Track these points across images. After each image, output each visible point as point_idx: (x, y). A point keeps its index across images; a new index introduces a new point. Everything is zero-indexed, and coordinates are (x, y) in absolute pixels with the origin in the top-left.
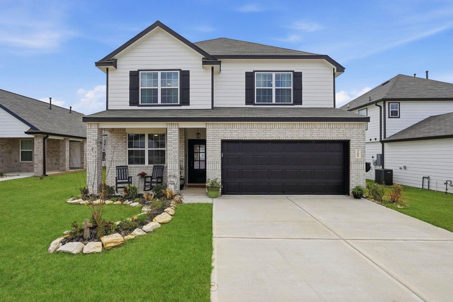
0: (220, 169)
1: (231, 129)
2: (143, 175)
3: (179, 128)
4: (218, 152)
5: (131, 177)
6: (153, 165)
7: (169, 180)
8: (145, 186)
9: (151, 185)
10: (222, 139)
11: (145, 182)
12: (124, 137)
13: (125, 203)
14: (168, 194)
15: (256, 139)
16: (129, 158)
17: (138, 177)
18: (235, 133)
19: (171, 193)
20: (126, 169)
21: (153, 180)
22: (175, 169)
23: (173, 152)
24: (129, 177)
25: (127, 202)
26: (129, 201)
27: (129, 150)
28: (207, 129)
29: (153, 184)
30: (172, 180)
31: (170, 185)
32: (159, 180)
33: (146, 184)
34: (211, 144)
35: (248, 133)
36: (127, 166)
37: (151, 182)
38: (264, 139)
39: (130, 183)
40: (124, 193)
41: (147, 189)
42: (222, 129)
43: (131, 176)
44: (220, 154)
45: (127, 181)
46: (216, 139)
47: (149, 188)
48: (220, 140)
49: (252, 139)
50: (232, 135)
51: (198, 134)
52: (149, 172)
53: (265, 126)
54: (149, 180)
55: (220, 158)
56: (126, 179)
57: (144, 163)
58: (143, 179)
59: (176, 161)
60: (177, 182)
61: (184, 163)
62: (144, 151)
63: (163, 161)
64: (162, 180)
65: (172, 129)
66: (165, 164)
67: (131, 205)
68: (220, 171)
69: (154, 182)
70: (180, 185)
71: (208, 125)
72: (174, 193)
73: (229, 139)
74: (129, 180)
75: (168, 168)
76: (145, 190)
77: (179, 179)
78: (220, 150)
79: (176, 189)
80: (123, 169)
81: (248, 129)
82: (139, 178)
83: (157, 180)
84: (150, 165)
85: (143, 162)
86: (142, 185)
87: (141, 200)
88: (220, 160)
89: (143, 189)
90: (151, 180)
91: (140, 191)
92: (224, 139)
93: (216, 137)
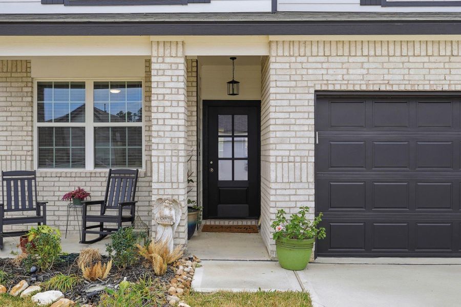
0: (312, 179)
1: (345, 59)
2: (79, 198)
3: (187, 59)
4: (306, 128)
5: (44, 204)
6: (107, 170)
7: (156, 213)
8: (85, 229)
9: (101, 226)
10: (318, 88)
11: (86, 218)
12: (25, 89)
13: (14, 292)
14: (159, 258)
15: (421, 88)
16: (40, 151)
17: (67, 203)
18: (359, 71)
19: (164, 254)
20: (30, 180)
21: (109, 213)
22: (174, 179)
23: (169, 128)
24: (38, 204)
25: (23, 288)
26: (31, 283)
27: (39, 128)
28: (272, 59)
29: (107, 225)
30: (167, 212)
31: (160, 229)
32: (126, 213)
33: (89, 224)
34: (286, 103)
35: (398, 71)
36: (34, 173)
37: (102, 218)
38: (446, 88)
39: (40, 219)
40: (20, 250)
41: (90, 238)
42: (318, 59)
43: (45, 199)
44: (313, 134)
45: (33, 213)
46: (298, 90)
47: (98, 236)
48: (312, 91)
49: (409, 88)
50: (346, 77)
51: (233, 82)
52: (97, 190)
53: (449, 49)
54: (95, 210)
55: (313, 147)
56: (31, 209)
57: (83, 165)
58: (80, 208)
59: (178, 156)
60: (180, 217)
61: (195, 163)
62: (82, 130)
63: (136, 159)
64: (133, 212)
65: (168, 60)
66: (141, 166)
67: (36, 298)
68: (312, 186)
69: (111, 219)
70: (189, 227)
71: (274, 46)
72: (174, 252)
73: (338, 88)
74: (38, 213)
75: (155, 178)
76: (84, 241)
77: (186, 208)
78: (312, 122)
79: (178, 241)
80: (21, 179)
81: (398, 59)
82: (69, 206)
83: (121, 212)
84: (99, 170)
85: (80, 162)
86: (76, 223)
87: (71, 281)
88: (312, 153)
89: (78, 237)
90: (103, 212)
91: (70, 246)
92: (324, 88)
93: (299, 84)
